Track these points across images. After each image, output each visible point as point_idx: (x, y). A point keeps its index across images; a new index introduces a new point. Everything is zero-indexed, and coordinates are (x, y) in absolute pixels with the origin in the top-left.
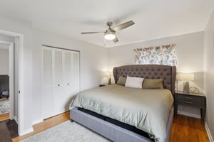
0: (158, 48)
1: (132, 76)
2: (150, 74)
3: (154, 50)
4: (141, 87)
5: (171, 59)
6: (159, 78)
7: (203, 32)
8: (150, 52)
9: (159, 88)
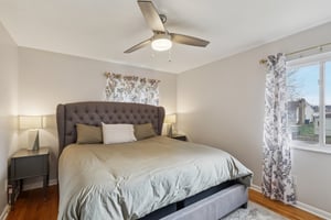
0: (143, 80)
1: (115, 123)
2: (135, 117)
3: (139, 83)
4: (135, 139)
5: (156, 97)
6: (146, 123)
7: (176, 75)
8: (133, 85)
9: (153, 136)
